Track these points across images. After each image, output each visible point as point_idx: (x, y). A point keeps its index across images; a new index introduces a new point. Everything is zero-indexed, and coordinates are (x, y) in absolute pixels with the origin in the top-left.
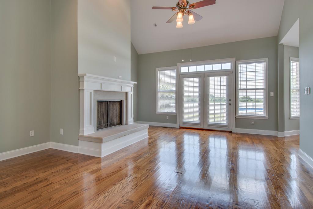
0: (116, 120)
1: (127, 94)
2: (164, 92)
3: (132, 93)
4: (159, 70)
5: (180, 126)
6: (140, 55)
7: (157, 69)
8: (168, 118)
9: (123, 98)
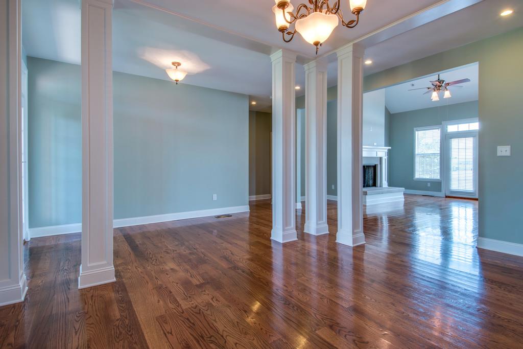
0: (371, 182)
1: (381, 158)
2: (424, 156)
3: (386, 158)
4: (418, 131)
5: (447, 195)
6: (393, 114)
7: (415, 129)
8: (429, 185)
9: (377, 163)
